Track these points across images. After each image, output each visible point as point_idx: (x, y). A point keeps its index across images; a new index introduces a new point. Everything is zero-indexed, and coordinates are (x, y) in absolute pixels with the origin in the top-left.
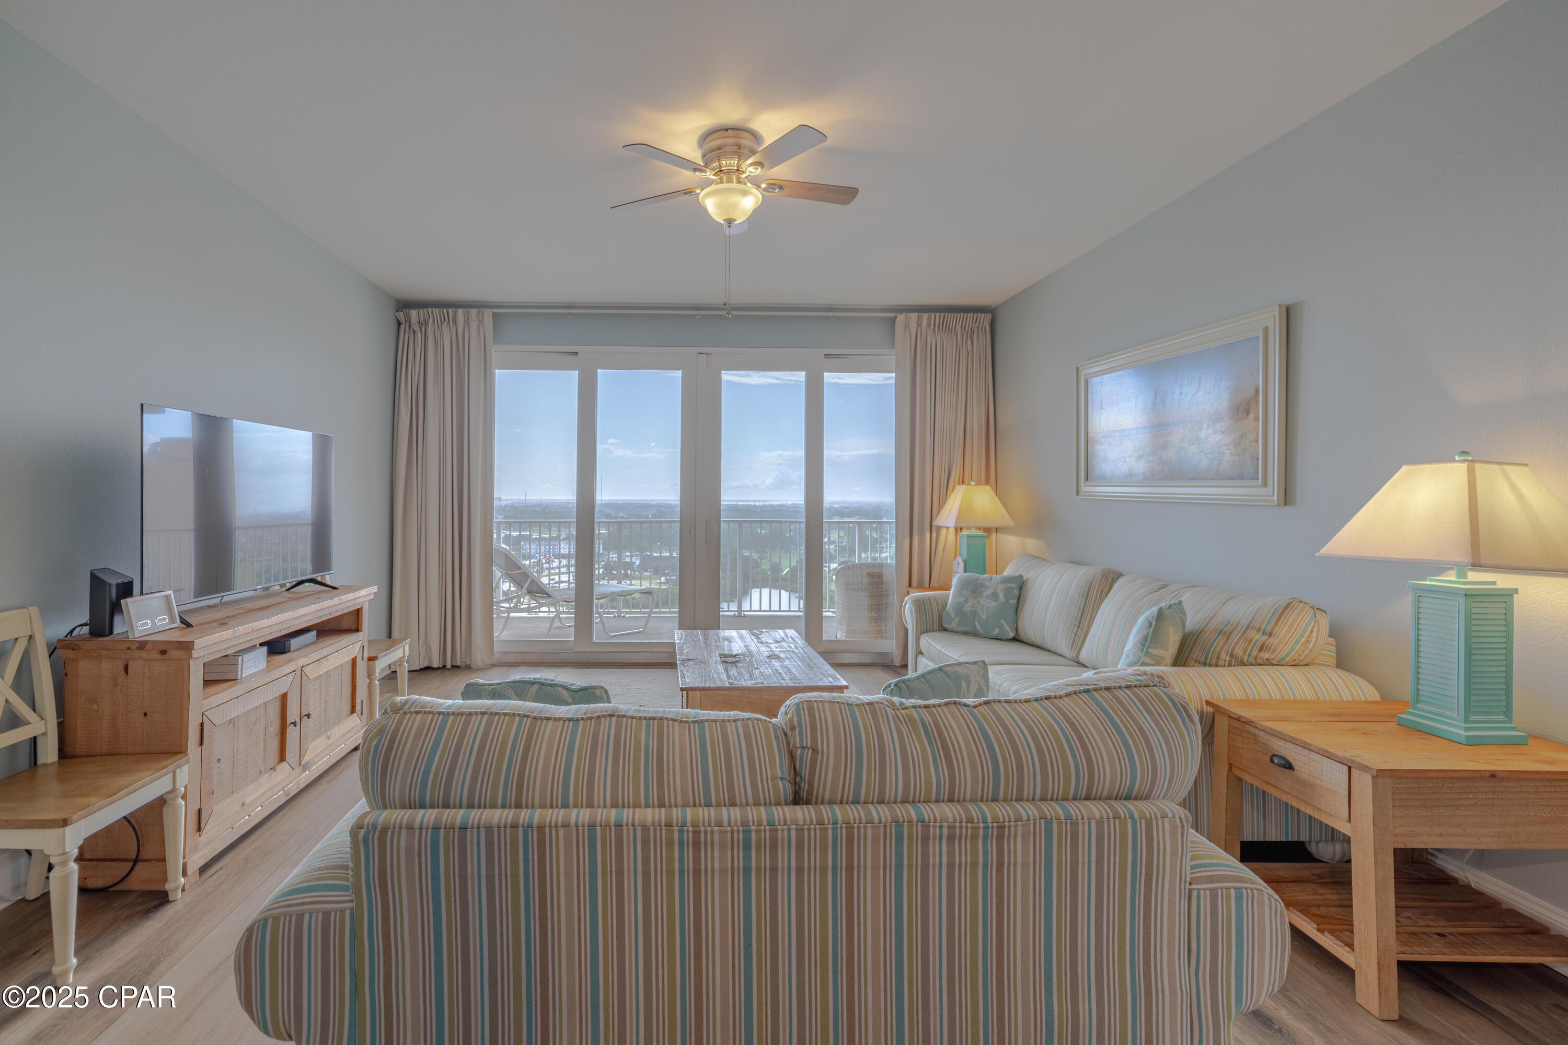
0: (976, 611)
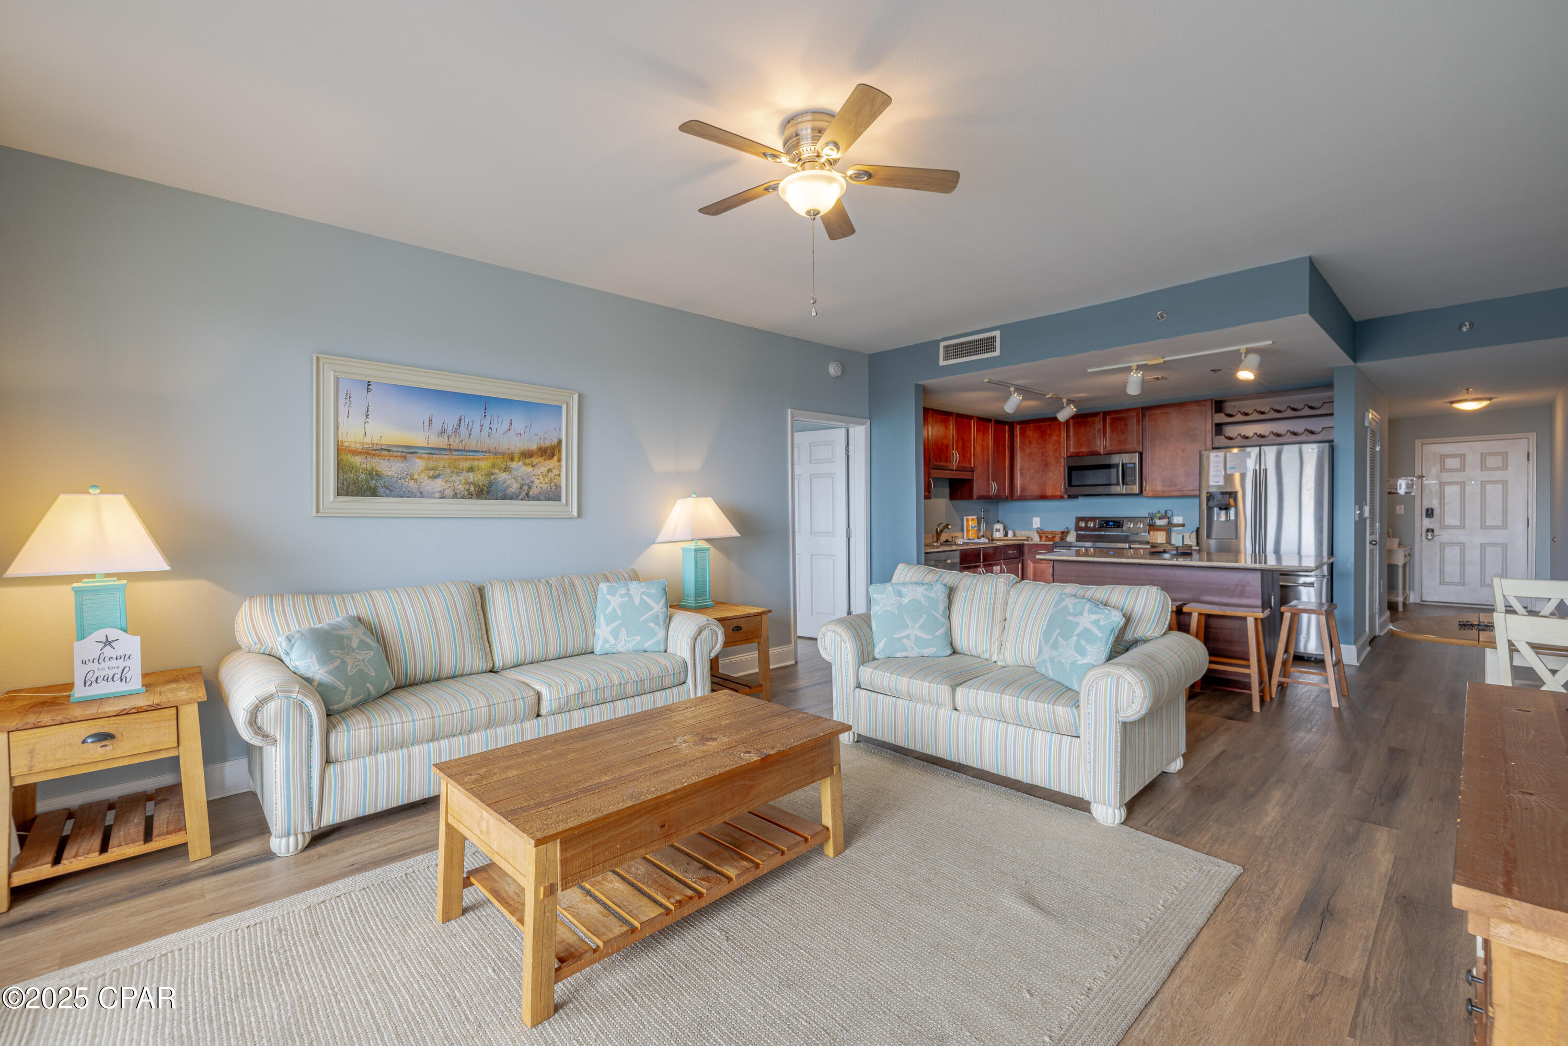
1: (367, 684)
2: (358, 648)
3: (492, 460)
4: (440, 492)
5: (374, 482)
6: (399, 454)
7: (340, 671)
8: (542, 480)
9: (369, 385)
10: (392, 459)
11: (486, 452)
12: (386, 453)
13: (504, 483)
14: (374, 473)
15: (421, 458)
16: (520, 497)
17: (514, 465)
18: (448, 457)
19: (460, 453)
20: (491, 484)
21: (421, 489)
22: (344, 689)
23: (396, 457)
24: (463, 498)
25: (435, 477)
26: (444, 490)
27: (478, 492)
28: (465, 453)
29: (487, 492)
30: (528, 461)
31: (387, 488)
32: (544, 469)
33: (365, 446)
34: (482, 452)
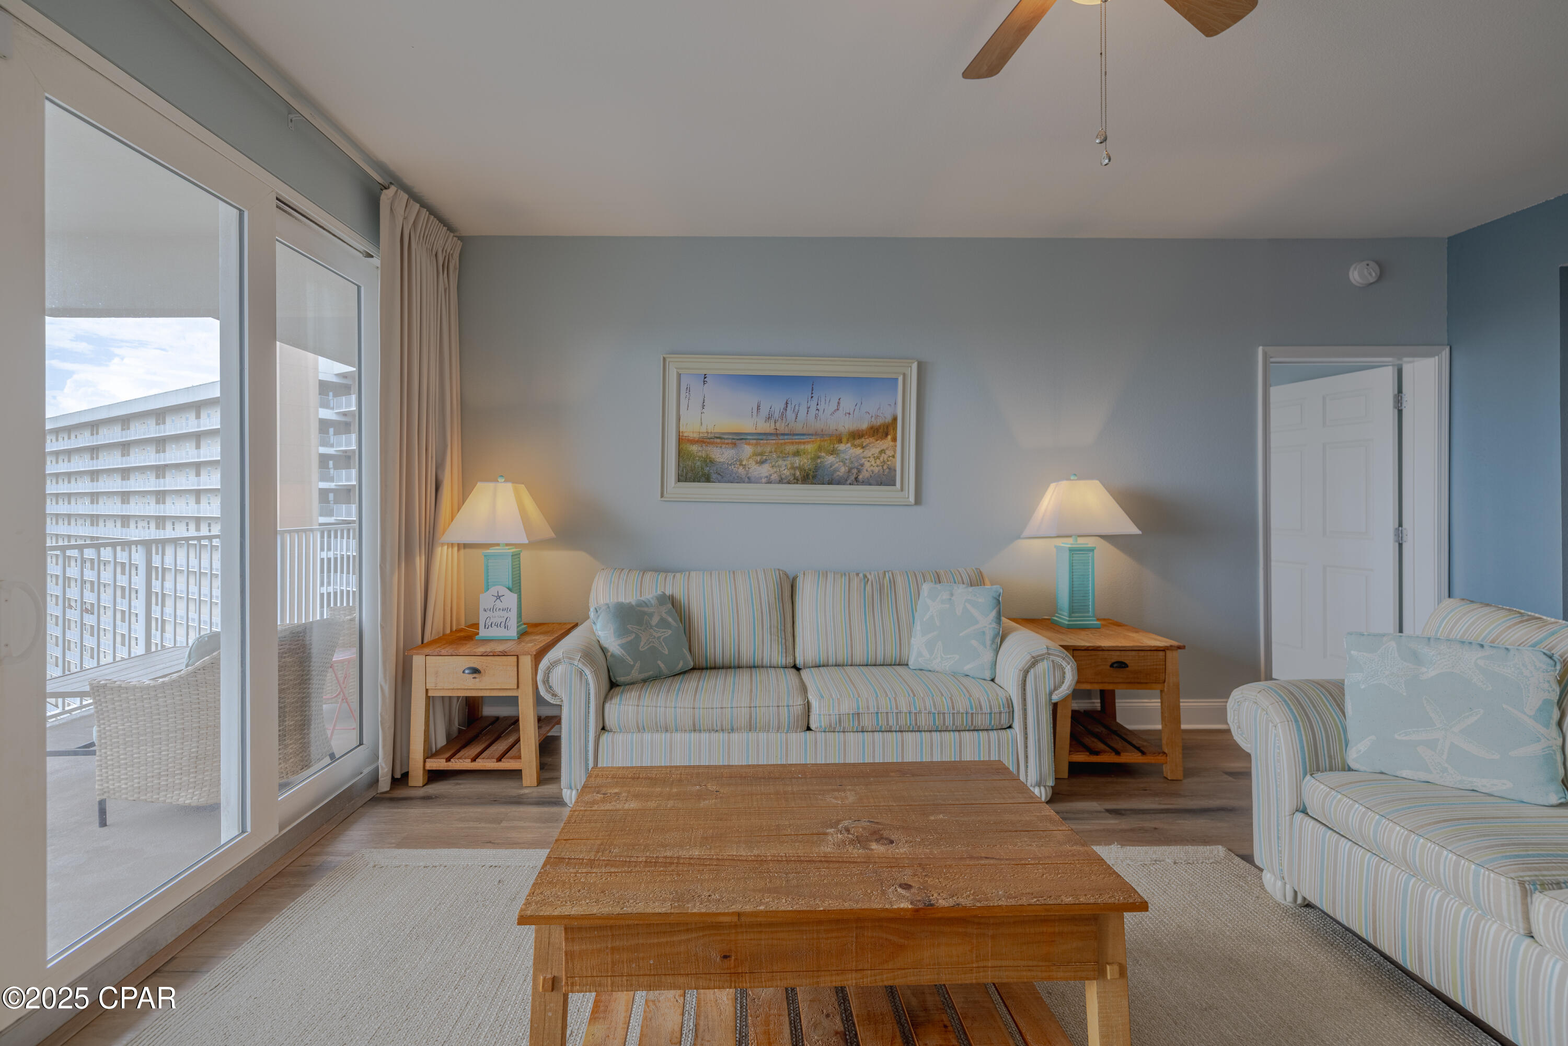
0: (654, 648)
1: (659, 662)
2: (657, 626)
3: (818, 443)
4: (767, 477)
5: (708, 468)
6: (730, 441)
7: (632, 647)
8: (873, 463)
9: (705, 378)
10: (724, 446)
11: (812, 435)
12: (718, 440)
13: (831, 467)
14: (708, 461)
15: (749, 444)
16: (849, 482)
17: (842, 447)
18: (774, 441)
19: (786, 437)
20: (817, 468)
21: (749, 475)
22: (632, 663)
23: (727, 444)
24: (789, 483)
25: (762, 462)
26: (771, 475)
27: (804, 477)
28: (791, 437)
29: (813, 477)
30: (857, 442)
31: (719, 474)
32: (875, 451)
33: (701, 435)
34: (809, 435)
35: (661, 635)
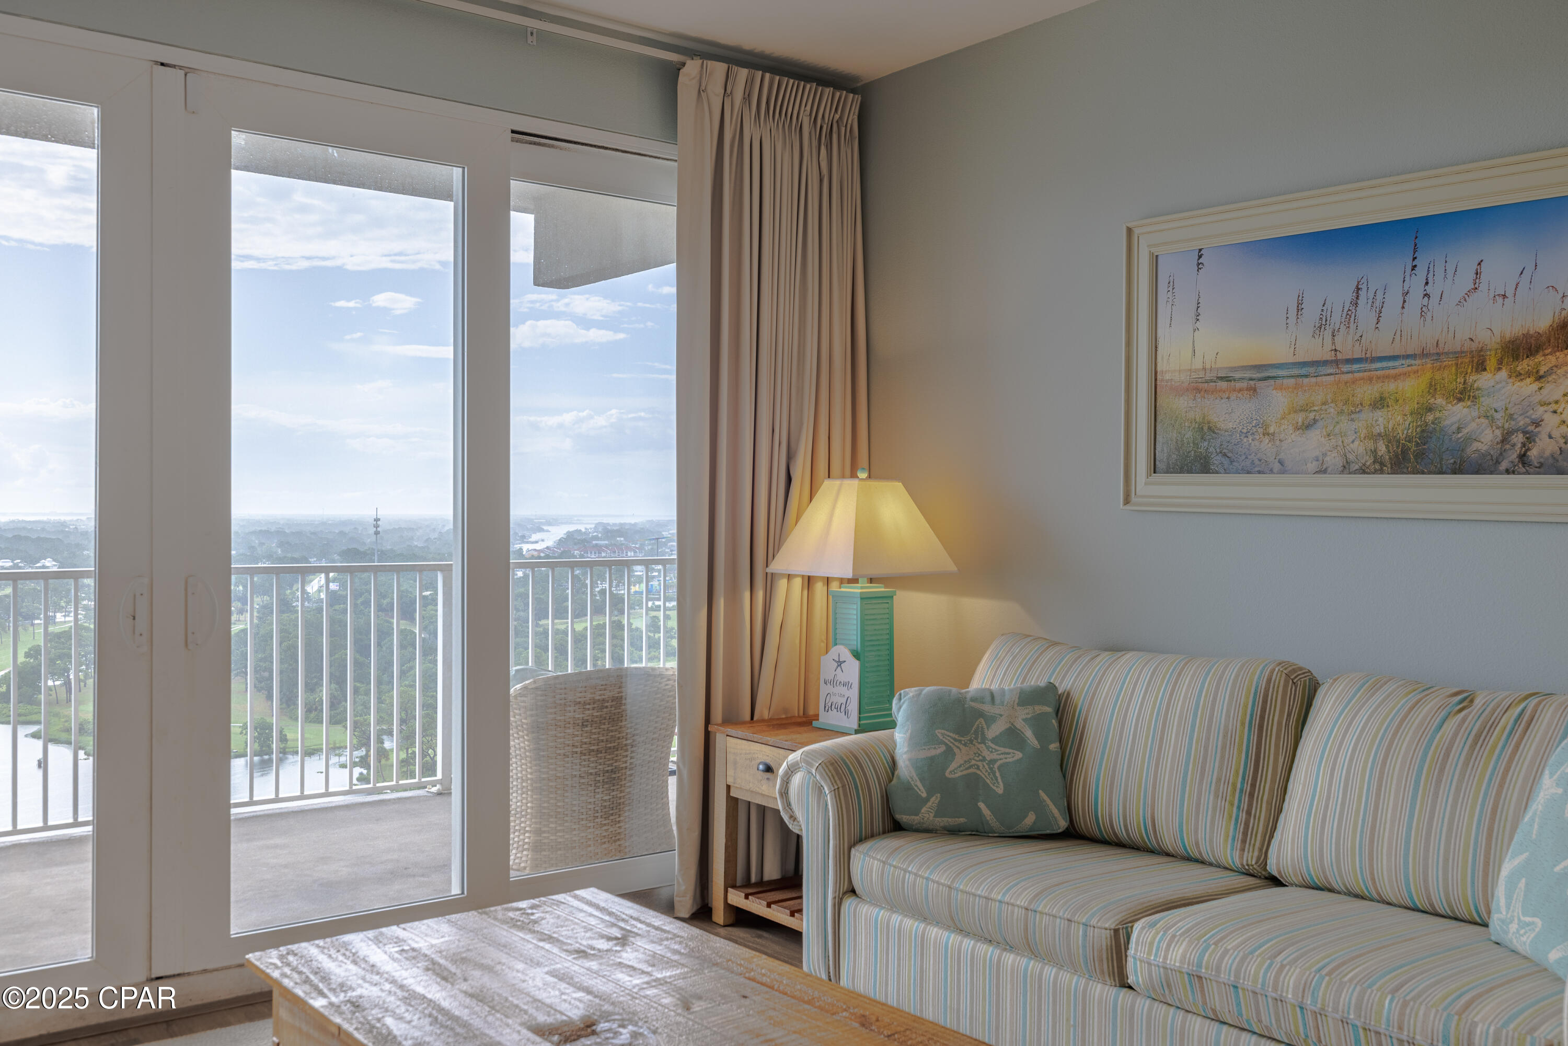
0: (976, 777)
1: (982, 805)
2: (994, 740)
3: (1428, 375)
4: (1317, 459)
5: (1206, 444)
6: (1244, 385)
9: (1200, 257)
10: (1233, 396)
11: (1413, 356)
12: (1223, 385)
13: (1459, 430)
14: (1205, 428)
15: (1281, 388)
16: (1504, 466)
17: (1485, 380)
18: (1331, 378)
19: (1355, 367)
20: (1425, 435)
21: (1282, 456)
22: (924, 795)
23: (1240, 390)
24: (1363, 471)
25: (1307, 426)
26: (1325, 455)
27: (1397, 456)
28: (1367, 366)
29: (1416, 457)
30: (1526, 365)
31: (1225, 455)
33: (1194, 376)
34: (1407, 357)
35: (998, 757)
